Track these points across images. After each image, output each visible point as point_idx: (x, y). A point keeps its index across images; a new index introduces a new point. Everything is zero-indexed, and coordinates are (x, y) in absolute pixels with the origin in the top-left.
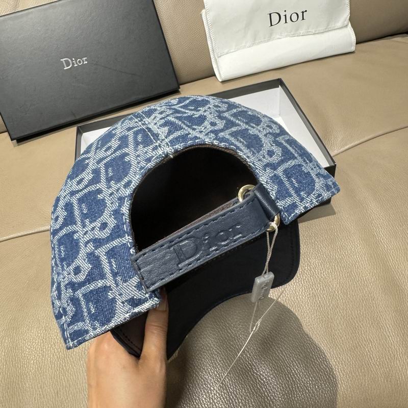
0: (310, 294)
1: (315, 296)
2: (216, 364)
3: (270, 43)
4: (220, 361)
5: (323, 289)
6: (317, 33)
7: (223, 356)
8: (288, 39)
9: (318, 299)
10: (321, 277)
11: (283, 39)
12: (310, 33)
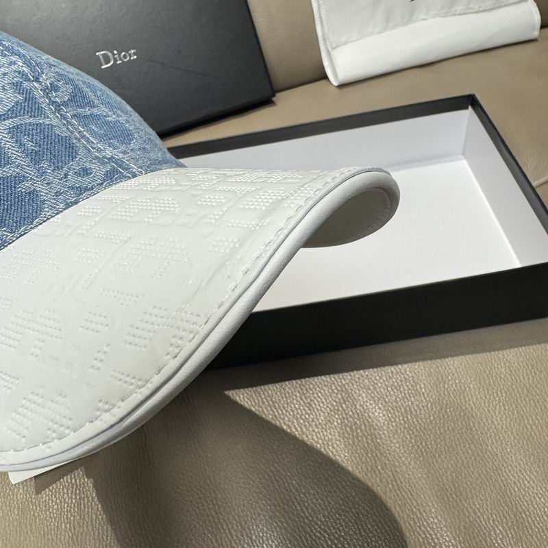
0: (513, 414)
1: (522, 417)
2: (365, 531)
3: (411, 26)
4: (372, 526)
5: (536, 405)
6: (483, 11)
7: (377, 517)
8: (438, 19)
9: (528, 421)
10: (530, 386)
11: (431, 21)
12: (472, 11)
